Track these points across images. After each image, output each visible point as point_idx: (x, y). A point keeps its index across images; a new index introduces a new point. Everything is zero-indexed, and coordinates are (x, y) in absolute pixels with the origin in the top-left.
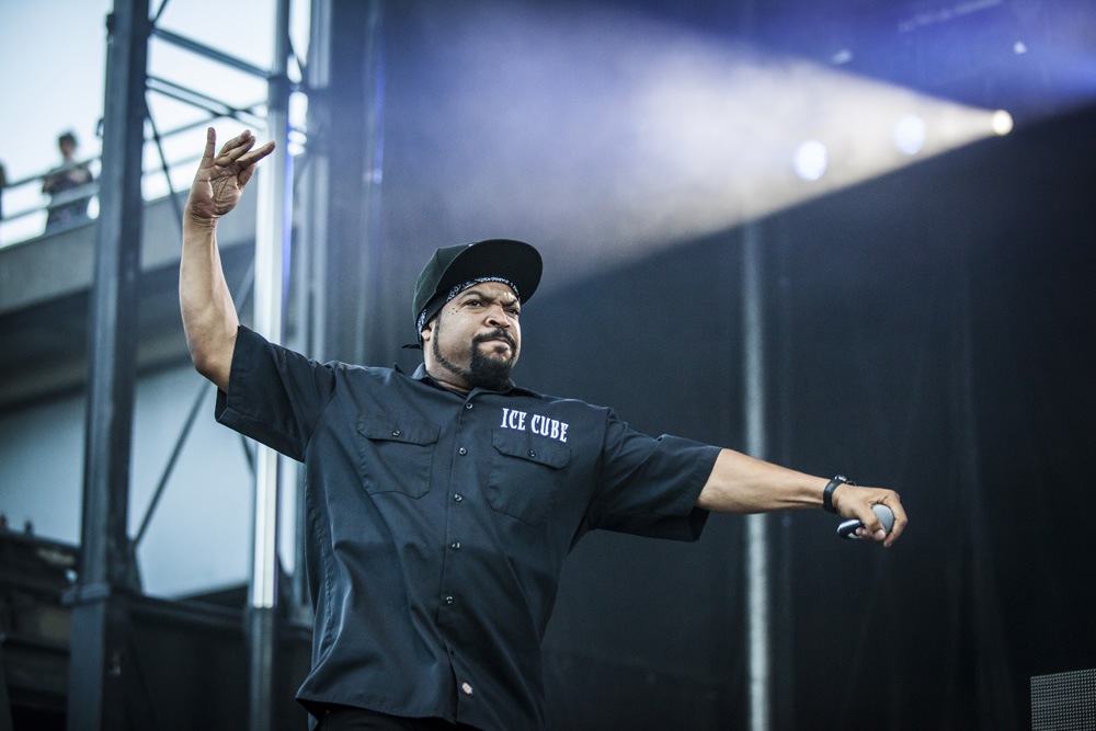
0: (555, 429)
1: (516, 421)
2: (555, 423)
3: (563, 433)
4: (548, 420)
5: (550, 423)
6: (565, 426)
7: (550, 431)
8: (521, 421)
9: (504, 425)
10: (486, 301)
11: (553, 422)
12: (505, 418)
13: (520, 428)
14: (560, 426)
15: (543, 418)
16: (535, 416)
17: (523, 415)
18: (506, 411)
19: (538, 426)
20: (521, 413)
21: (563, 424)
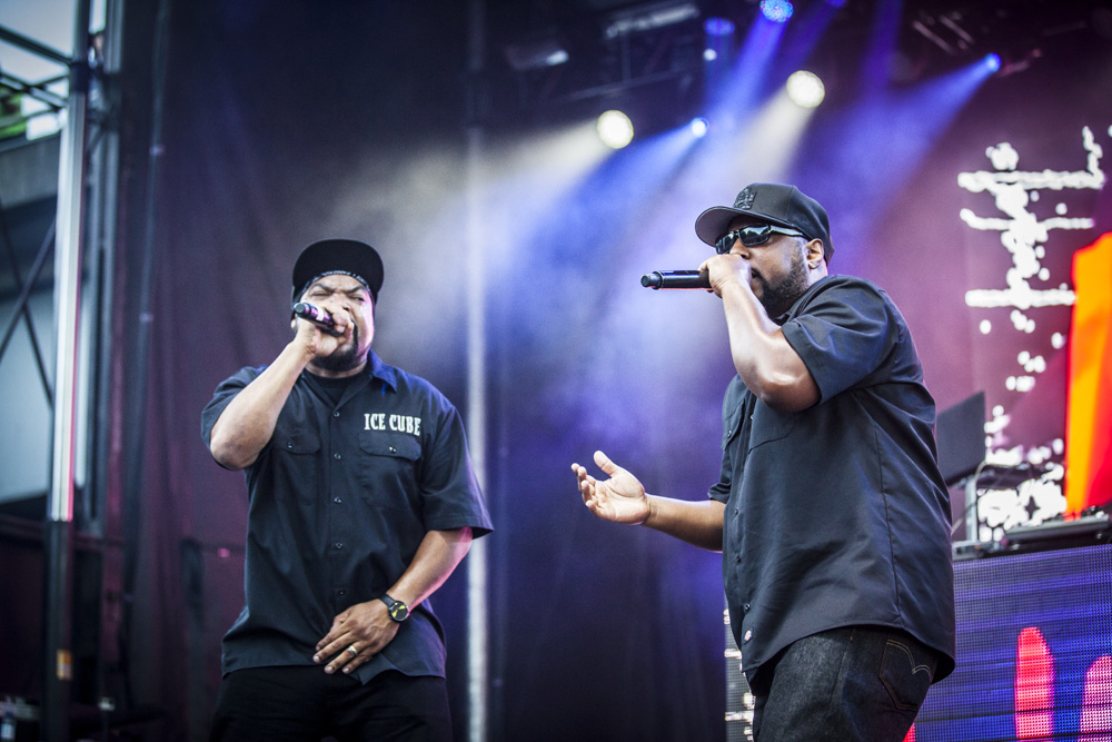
0: (410, 424)
1: (377, 423)
2: (410, 419)
3: (417, 427)
4: (403, 417)
5: (405, 419)
7: (406, 427)
8: (381, 422)
9: (367, 428)
10: (329, 292)
11: (408, 418)
12: (367, 422)
13: (381, 428)
14: (414, 421)
15: (399, 416)
16: (393, 416)
17: (382, 416)
18: (367, 416)
19: (396, 424)
20: (380, 415)
21: (416, 419)
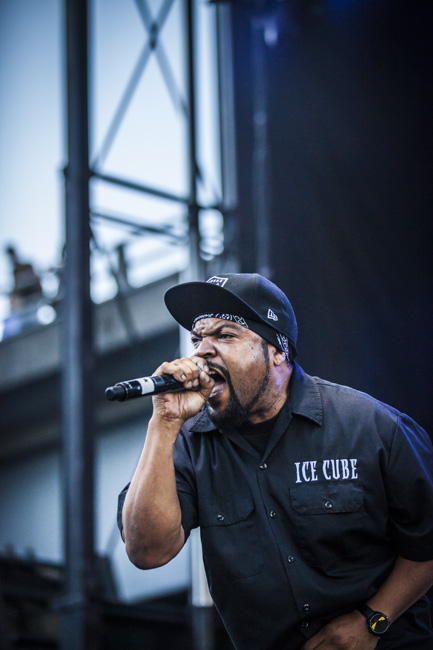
0: (345, 468)
1: (309, 474)
2: (344, 462)
3: (354, 469)
4: (337, 461)
5: (340, 463)
6: (354, 461)
7: (341, 472)
8: (313, 471)
9: (299, 481)
11: (343, 461)
12: (298, 472)
13: (313, 479)
14: (350, 463)
15: (333, 461)
16: (325, 462)
17: (313, 463)
18: (297, 464)
19: (329, 471)
20: (312, 463)
21: (352, 461)
